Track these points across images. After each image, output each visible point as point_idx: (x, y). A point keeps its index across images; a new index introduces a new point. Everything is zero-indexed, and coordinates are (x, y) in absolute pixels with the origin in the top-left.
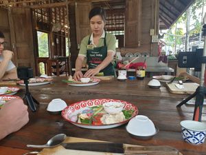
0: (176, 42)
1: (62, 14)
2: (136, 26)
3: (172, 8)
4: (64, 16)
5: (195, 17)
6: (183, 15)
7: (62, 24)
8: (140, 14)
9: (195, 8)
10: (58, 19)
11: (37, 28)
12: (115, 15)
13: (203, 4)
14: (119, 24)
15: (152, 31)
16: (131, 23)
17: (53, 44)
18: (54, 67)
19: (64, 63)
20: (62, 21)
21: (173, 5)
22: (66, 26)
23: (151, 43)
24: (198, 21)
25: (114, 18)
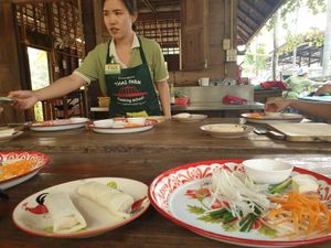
0: (258, 65)
1: (71, 19)
2: (200, 34)
3: (252, 10)
4: (74, 22)
5: (285, 26)
6: (268, 23)
7: (72, 36)
8: (206, 12)
9: (286, 11)
10: (65, 27)
11: (26, 42)
12: (161, 23)
13: (298, 5)
14: (167, 37)
15: (227, 43)
16: (190, 28)
17: (57, 69)
18: (60, 108)
19: (76, 100)
20: (72, 31)
21: (253, 5)
22: (79, 40)
23: (225, 62)
24: (289, 32)
25: (158, 26)
